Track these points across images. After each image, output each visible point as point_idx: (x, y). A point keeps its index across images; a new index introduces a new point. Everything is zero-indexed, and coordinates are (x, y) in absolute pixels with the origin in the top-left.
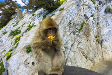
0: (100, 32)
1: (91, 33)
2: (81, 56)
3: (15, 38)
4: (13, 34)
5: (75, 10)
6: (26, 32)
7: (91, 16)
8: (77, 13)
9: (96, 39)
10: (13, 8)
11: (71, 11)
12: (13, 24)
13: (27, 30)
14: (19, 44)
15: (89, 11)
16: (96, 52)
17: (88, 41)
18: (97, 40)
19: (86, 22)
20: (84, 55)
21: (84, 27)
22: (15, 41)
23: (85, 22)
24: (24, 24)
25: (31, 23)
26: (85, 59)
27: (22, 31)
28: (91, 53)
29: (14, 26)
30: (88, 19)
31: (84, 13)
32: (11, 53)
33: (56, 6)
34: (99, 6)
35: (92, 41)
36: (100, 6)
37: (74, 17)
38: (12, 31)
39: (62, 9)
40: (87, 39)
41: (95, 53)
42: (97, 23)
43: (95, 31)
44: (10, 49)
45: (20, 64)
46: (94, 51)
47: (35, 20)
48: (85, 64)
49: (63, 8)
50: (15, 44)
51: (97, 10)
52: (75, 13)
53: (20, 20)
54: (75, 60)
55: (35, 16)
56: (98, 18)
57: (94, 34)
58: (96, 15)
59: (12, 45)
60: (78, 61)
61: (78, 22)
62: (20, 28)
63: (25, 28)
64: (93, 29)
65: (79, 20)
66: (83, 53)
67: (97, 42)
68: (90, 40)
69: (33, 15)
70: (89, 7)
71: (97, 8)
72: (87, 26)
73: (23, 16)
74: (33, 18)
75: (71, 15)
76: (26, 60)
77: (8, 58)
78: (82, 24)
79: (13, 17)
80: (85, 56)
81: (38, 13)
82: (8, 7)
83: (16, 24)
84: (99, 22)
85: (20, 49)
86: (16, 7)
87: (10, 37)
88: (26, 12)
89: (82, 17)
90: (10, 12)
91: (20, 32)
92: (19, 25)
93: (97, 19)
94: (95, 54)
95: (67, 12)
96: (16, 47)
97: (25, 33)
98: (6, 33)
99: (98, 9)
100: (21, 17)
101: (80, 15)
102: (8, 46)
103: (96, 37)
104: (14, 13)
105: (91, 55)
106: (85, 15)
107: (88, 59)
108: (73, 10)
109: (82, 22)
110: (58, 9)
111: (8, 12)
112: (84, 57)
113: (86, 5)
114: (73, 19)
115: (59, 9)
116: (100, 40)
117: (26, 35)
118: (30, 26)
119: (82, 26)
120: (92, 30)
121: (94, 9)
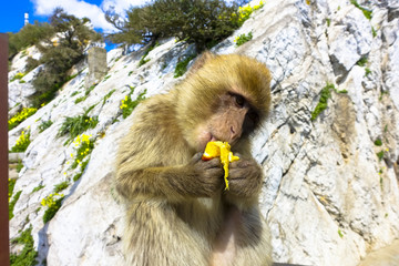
0: (392, 122)
1: (356, 125)
2: (321, 213)
3: (77, 143)
4: (73, 127)
5: (297, 40)
6: (114, 120)
7: (357, 63)
8: (302, 50)
9: (378, 149)
10: (76, 43)
11: (281, 45)
12: (74, 94)
13: (119, 114)
14: (90, 166)
15: (349, 43)
16: (379, 199)
17: (345, 157)
18: (381, 155)
19: (336, 86)
20: (329, 212)
21: (330, 103)
22: (76, 153)
23: (332, 86)
24: (110, 94)
25: (132, 89)
26: (335, 225)
27: (103, 119)
28: (356, 205)
29: (78, 101)
30: (346, 73)
31: (331, 52)
32: (62, 199)
33: (224, 27)
34: (385, 23)
35: (362, 158)
36: (392, 27)
37: (291, 65)
38: (68, 119)
39: (243, 40)
40: (341, 149)
41: (376, 203)
42: (382, 91)
43: (372, 121)
44: (58, 182)
45: (89, 239)
46: (369, 196)
47: (147, 79)
48: (334, 246)
49: (250, 34)
50: (75, 166)
51: (380, 41)
52: (296, 53)
53: (96, 81)
54: (297, 229)
55: (149, 67)
56: (383, 72)
57: (369, 132)
58: (377, 58)
59: (65, 169)
60: (307, 235)
61: (307, 86)
62: (97, 109)
63: (113, 108)
64: (365, 112)
65: (313, 79)
66: (327, 201)
67: (383, 162)
68: (354, 152)
69: (143, 62)
70: (348, 30)
71: (379, 33)
72: (343, 100)
73: (109, 69)
74: (142, 74)
75: (280, 58)
76: (112, 226)
77: (50, 215)
78: (322, 92)
79: (75, 71)
80: (333, 213)
81: (160, 55)
82: (62, 39)
83: (83, 94)
84: (389, 83)
85: (91, 184)
86: (87, 39)
87: (59, 140)
88: (119, 55)
89: (322, 68)
90: (65, 55)
91: (94, 123)
92: (93, 99)
93: (380, 74)
94: (374, 207)
95: (266, 49)
96: (78, 177)
97: (111, 127)
98: (47, 125)
99: (383, 37)
100: (102, 71)
101: (314, 58)
102: (52, 171)
103: (378, 143)
104: (80, 59)
105: (359, 213)
106: (333, 60)
107: (345, 225)
108: (288, 41)
109: (323, 85)
110: (230, 38)
111: (59, 55)
112: (330, 219)
113: (338, 24)
114: (287, 73)
115: (233, 39)
116: (393, 156)
117: (114, 132)
118: (129, 100)
119: (321, 101)
120: (360, 116)
121: (367, 35)
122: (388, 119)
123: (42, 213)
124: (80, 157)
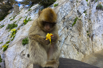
0: (91, 27)
1: (83, 28)
2: (74, 48)
3: (12, 31)
4: (10, 27)
5: (69, 6)
6: (22, 25)
7: (84, 12)
8: (70, 9)
9: (88, 33)
10: (10, 4)
11: (65, 7)
12: (10, 18)
13: (23, 24)
14: (15, 37)
15: (82, 7)
16: (87, 45)
17: (80, 35)
18: (88, 35)
19: (78, 18)
20: (76, 48)
21: (77, 22)
22: (11, 34)
23: (77, 18)
24: (21, 18)
25: (27, 17)
26: (77, 51)
27: (19, 25)
28: (82, 46)
29: (11, 20)
30: (81, 15)
31: (78, 9)
32: (8, 45)
33: (51, 2)
34: (91, 3)
35: (84, 35)
36: (92, 4)
37: (68, 12)
38: (9, 25)
39: (56, 5)
40: (79, 33)
41: (86, 46)
42: (89, 19)
43: (86, 26)
44: (7, 41)
45: (16, 55)
46: (85, 44)
47: (31, 15)
48: (76, 56)
49: (58, 4)
50: (11, 37)
51: (89, 7)
52: (69, 9)
53: (16, 15)
54: (68, 52)
55: (31, 11)
56: (90, 15)
57: (86, 29)
58: (88, 11)
59: (9, 38)
60: (70, 53)
61: (71, 17)
62: (17, 22)
63: (22, 22)
64: (85, 24)
65: (73, 16)
66: (75, 46)
67: (89, 37)
68: (82, 34)
69: (29, 10)
70: (82, 4)
71: (89, 5)
72: (80, 21)
73: (20, 11)
74: (29, 13)
75: (65, 10)
76: (22, 52)
77: (5, 49)
78: (75, 19)
79: (10, 11)
80: (77, 48)
81: (34, 8)
82: (6, 2)
83: (13, 18)
84: (91, 18)
85: (16, 42)
86: (13, 3)
87: (7, 30)
88: (22, 8)
89: (75, 13)
90: (7, 7)
91: (16, 26)
92: (16, 19)
93: (89, 15)
94: (86, 47)
95: (61, 8)
96: (12, 40)
97: (21, 27)
98: (3, 26)
99: (90, 6)
100: (18, 12)
101: (73, 11)
102: (5, 38)
103: (88, 32)
104: (11, 8)
105: (83, 48)
106: (78, 11)
107: (79, 51)
108: (67, 6)
109: (75, 17)
110: (52, 5)
111: (5, 7)
112: (76, 50)
113: (80, 2)
114: (67, 14)
115: (54, 5)
116: (91, 35)
117: (22, 28)
118: (26, 20)
119: (75, 22)
120: (84, 25)
121: (86, 5)
122: (90, 26)
123: (3, 49)
124: (13, 35)
